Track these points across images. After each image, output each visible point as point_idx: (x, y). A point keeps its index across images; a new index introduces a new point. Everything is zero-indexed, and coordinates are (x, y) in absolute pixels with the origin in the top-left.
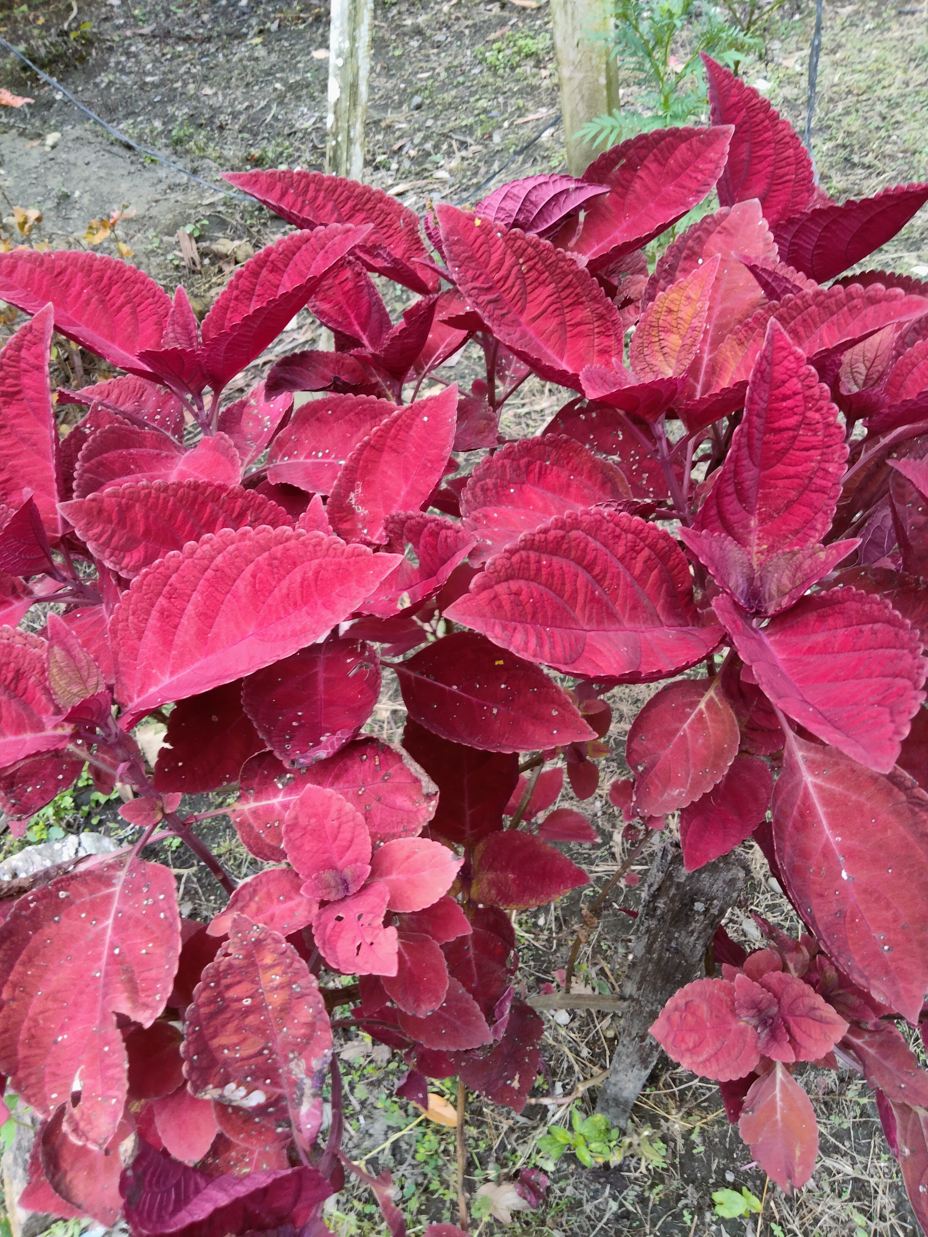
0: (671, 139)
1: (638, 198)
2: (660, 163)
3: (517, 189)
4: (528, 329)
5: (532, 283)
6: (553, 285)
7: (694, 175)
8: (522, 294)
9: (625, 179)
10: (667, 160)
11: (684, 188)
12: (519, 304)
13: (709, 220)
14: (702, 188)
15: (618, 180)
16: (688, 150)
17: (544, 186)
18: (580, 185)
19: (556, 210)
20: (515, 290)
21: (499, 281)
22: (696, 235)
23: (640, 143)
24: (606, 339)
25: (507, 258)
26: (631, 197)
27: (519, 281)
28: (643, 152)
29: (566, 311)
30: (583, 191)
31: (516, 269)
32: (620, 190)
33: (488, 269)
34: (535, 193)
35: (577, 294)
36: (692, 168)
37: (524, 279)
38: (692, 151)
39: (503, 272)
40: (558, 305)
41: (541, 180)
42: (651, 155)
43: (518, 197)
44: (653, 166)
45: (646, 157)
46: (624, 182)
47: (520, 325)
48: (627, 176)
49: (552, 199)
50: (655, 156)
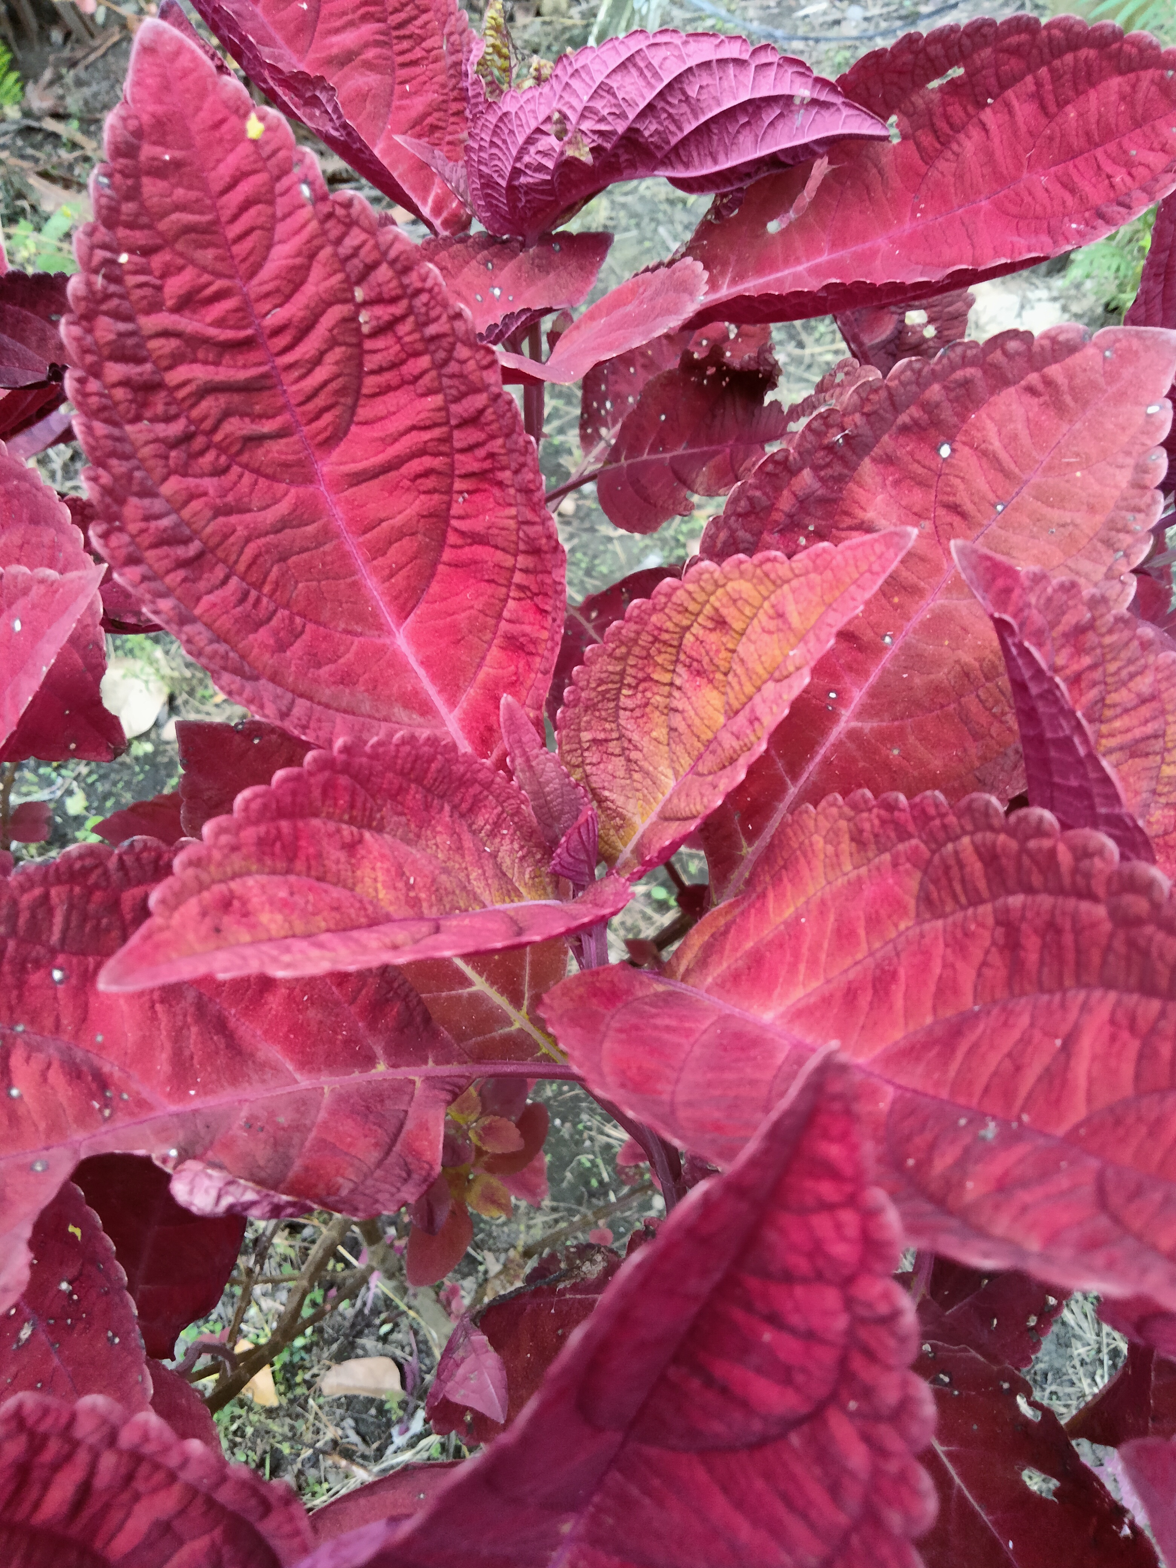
0: (1092, 53)
1: (959, 177)
2: (1043, 107)
3: (663, 52)
4: (330, 498)
5: (380, 370)
6: (437, 400)
7: (1108, 168)
8: (341, 392)
9: (947, 118)
10: (1062, 105)
11: (1073, 191)
12: (328, 418)
13: (1013, 345)
14: (1114, 210)
15: (930, 113)
16: (1123, 98)
17: (731, 69)
18: (824, 96)
19: (746, 139)
20: (321, 374)
21: (277, 331)
22: (959, 375)
23: (1014, 40)
24: (531, 616)
25: (316, 272)
26: (945, 166)
27: (338, 352)
28: (1014, 64)
29: (458, 485)
30: (826, 114)
31: (336, 312)
32: (927, 139)
33: (255, 287)
34: (705, 79)
35: (491, 456)
36: (1112, 147)
37: (358, 354)
38: (1132, 105)
39: (293, 310)
40: (437, 463)
41: (732, 51)
42: (1029, 79)
43: (656, 74)
44: (1024, 111)
45: (1016, 79)
46: (942, 125)
47: (309, 479)
48: (956, 112)
49: (743, 107)
50: (1039, 84)
